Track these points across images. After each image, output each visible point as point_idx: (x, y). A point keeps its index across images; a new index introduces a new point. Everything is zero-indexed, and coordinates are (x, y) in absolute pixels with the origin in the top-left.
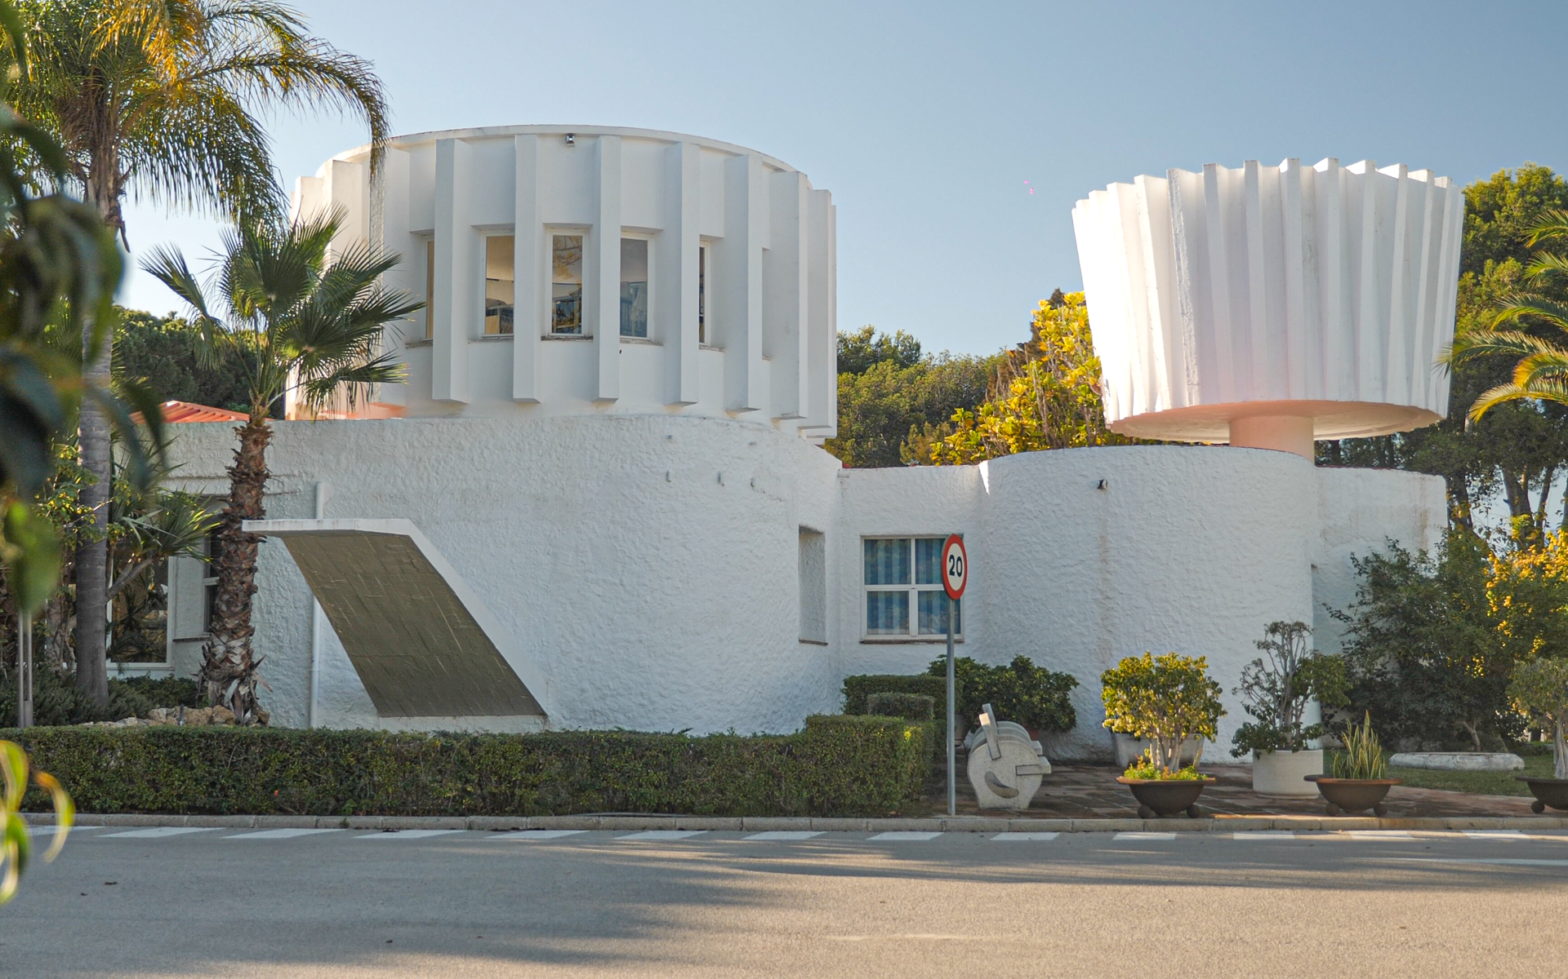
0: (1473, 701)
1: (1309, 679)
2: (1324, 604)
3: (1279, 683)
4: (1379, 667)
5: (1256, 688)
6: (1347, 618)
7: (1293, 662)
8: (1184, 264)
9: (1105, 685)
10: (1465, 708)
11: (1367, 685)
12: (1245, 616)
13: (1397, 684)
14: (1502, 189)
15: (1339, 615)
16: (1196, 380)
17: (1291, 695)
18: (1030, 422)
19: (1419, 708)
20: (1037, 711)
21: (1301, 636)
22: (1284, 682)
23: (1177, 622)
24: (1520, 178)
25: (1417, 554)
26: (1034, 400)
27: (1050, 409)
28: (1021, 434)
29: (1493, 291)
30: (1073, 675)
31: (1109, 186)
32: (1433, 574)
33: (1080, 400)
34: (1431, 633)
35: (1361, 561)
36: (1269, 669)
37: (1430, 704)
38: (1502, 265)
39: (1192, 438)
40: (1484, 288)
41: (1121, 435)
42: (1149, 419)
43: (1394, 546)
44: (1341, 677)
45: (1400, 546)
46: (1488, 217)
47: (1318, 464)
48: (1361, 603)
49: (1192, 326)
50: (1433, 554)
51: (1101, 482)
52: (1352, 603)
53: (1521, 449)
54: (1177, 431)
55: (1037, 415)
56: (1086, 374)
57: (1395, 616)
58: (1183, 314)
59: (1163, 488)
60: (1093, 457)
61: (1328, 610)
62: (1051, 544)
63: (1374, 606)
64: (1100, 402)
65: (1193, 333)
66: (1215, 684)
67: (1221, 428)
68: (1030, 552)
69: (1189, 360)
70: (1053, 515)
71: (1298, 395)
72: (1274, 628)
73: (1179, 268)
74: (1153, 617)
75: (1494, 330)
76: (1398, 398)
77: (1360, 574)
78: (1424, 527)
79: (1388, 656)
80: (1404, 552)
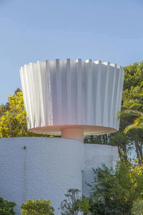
0: (124, 210)
1: (79, 205)
2: (85, 182)
3: (71, 207)
4: (99, 200)
5: (65, 208)
6: (91, 186)
7: (75, 200)
8: (50, 86)
9: (22, 209)
10: (122, 212)
11: (96, 205)
12: (63, 185)
13: (104, 205)
14: (136, 67)
15: (89, 185)
16: (52, 118)
17: (74, 210)
18: (6, 129)
19: (110, 212)
20: (4, 213)
21: (77, 193)
22: (72, 206)
23: (45, 187)
24: (141, 64)
25: (110, 168)
26: (7, 122)
27: (12, 125)
28: (3, 132)
29: (133, 94)
30: (15, 202)
31: (30, 63)
32: (114, 174)
33: (20, 122)
34: (113, 191)
35: (95, 170)
36: (68, 202)
37: (113, 210)
38: (135, 88)
39: (51, 134)
40: (131, 93)
41: (32, 132)
42: (39, 128)
43: (104, 166)
44: (88, 205)
45: (106, 166)
46: (132, 74)
47: (84, 143)
48: (95, 182)
49: (51, 103)
50: (114, 168)
51: (25, 147)
52: (93, 182)
53: (139, 137)
54: (47, 132)
55: (8, 126)
56: (23, 115)
57: (104, 186)
58: (49, 100)
59: (42, 149)
60: (23, 140)
61: (86, 184)
62: (10, 164)
63: (98, 182)
64: (26, 123)
65: (52, 105)
66: (52, 208)
67: (59, 131)
68: (4, 166)
69: (51, 113)
70: (11, 156)
71: (79, 123)
72: (70, 191)
73: (48, 87)
74: (38, 186)
75: (130, 109)
76: (106, 125)
77: (95, 174)
78: (112, 161)
79: (102, 197)
80: (107, 168)
